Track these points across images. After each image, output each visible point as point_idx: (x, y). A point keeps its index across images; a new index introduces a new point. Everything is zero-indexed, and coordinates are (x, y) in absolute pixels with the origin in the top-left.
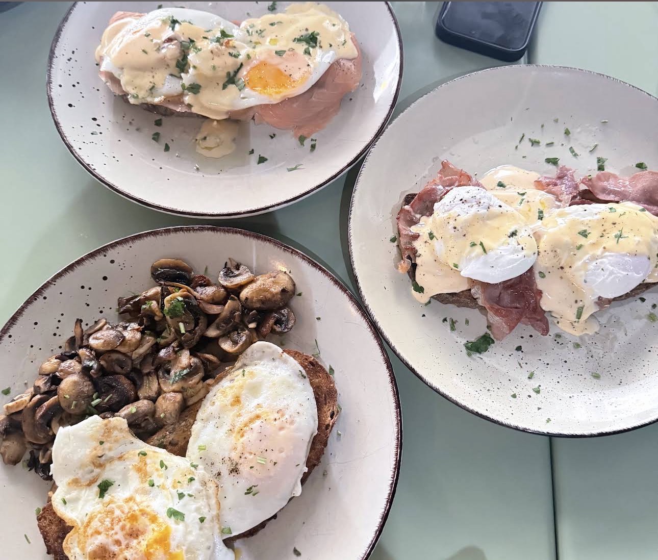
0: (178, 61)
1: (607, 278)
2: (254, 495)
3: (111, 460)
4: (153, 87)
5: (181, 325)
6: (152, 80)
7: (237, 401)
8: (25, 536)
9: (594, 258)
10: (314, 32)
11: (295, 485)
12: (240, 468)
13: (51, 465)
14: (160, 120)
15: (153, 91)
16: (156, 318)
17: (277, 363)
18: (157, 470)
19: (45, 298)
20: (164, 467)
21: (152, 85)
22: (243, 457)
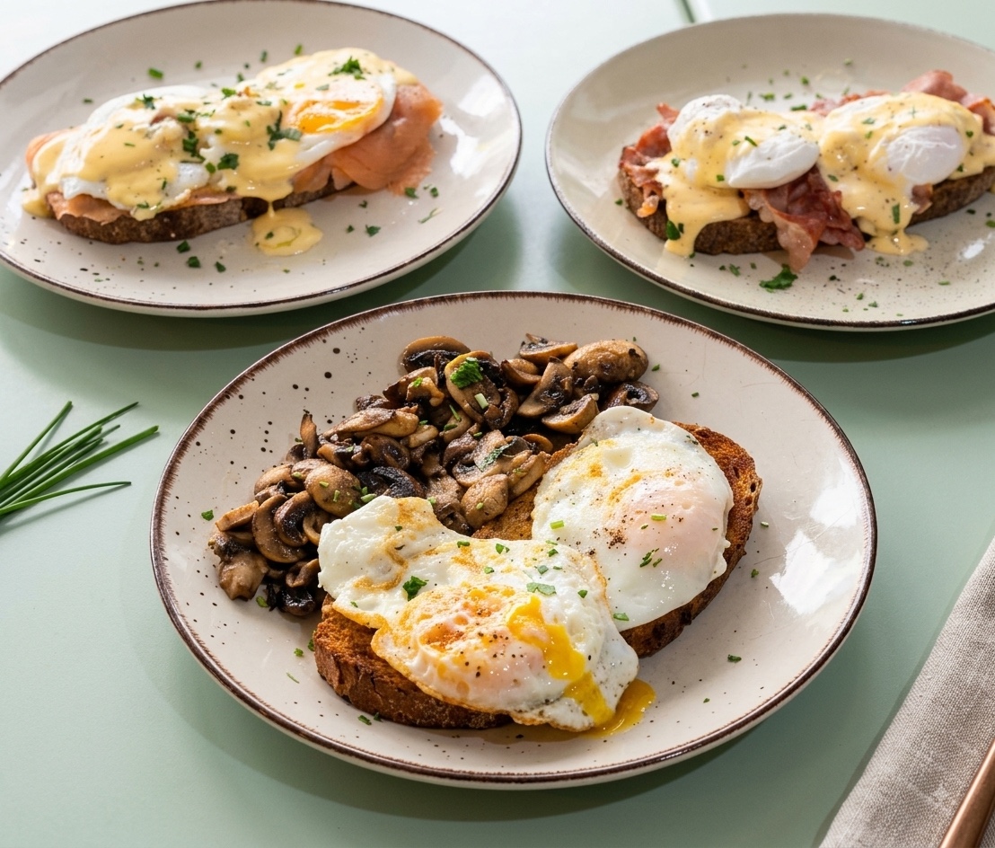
0: (184, 142)
1: (916, 153)
2: (655, 565)
3: (415, 556)
4: (165, 184)
5: (481, 398)
6: (158, 175)
7: (595, 472)
8: (289, 675)
9: (889, 140)
10: (351, 58)
11: (716, 560)
12: (626, 534)
13: (319, 574)
14: (185, 244)
15: (167, 187)
16: (433, 402)
17: (645, 432)
18: (494, 557)
19: (241, 397)
20: (505, 550)
21: (161, 182)
22: (627, 519)
